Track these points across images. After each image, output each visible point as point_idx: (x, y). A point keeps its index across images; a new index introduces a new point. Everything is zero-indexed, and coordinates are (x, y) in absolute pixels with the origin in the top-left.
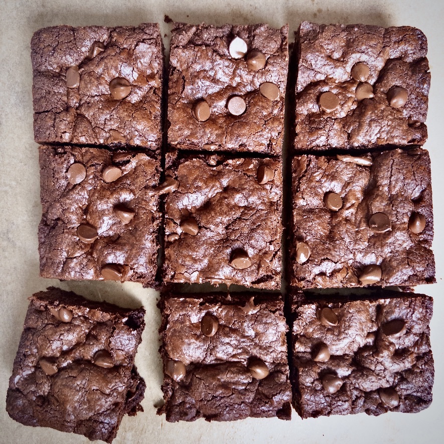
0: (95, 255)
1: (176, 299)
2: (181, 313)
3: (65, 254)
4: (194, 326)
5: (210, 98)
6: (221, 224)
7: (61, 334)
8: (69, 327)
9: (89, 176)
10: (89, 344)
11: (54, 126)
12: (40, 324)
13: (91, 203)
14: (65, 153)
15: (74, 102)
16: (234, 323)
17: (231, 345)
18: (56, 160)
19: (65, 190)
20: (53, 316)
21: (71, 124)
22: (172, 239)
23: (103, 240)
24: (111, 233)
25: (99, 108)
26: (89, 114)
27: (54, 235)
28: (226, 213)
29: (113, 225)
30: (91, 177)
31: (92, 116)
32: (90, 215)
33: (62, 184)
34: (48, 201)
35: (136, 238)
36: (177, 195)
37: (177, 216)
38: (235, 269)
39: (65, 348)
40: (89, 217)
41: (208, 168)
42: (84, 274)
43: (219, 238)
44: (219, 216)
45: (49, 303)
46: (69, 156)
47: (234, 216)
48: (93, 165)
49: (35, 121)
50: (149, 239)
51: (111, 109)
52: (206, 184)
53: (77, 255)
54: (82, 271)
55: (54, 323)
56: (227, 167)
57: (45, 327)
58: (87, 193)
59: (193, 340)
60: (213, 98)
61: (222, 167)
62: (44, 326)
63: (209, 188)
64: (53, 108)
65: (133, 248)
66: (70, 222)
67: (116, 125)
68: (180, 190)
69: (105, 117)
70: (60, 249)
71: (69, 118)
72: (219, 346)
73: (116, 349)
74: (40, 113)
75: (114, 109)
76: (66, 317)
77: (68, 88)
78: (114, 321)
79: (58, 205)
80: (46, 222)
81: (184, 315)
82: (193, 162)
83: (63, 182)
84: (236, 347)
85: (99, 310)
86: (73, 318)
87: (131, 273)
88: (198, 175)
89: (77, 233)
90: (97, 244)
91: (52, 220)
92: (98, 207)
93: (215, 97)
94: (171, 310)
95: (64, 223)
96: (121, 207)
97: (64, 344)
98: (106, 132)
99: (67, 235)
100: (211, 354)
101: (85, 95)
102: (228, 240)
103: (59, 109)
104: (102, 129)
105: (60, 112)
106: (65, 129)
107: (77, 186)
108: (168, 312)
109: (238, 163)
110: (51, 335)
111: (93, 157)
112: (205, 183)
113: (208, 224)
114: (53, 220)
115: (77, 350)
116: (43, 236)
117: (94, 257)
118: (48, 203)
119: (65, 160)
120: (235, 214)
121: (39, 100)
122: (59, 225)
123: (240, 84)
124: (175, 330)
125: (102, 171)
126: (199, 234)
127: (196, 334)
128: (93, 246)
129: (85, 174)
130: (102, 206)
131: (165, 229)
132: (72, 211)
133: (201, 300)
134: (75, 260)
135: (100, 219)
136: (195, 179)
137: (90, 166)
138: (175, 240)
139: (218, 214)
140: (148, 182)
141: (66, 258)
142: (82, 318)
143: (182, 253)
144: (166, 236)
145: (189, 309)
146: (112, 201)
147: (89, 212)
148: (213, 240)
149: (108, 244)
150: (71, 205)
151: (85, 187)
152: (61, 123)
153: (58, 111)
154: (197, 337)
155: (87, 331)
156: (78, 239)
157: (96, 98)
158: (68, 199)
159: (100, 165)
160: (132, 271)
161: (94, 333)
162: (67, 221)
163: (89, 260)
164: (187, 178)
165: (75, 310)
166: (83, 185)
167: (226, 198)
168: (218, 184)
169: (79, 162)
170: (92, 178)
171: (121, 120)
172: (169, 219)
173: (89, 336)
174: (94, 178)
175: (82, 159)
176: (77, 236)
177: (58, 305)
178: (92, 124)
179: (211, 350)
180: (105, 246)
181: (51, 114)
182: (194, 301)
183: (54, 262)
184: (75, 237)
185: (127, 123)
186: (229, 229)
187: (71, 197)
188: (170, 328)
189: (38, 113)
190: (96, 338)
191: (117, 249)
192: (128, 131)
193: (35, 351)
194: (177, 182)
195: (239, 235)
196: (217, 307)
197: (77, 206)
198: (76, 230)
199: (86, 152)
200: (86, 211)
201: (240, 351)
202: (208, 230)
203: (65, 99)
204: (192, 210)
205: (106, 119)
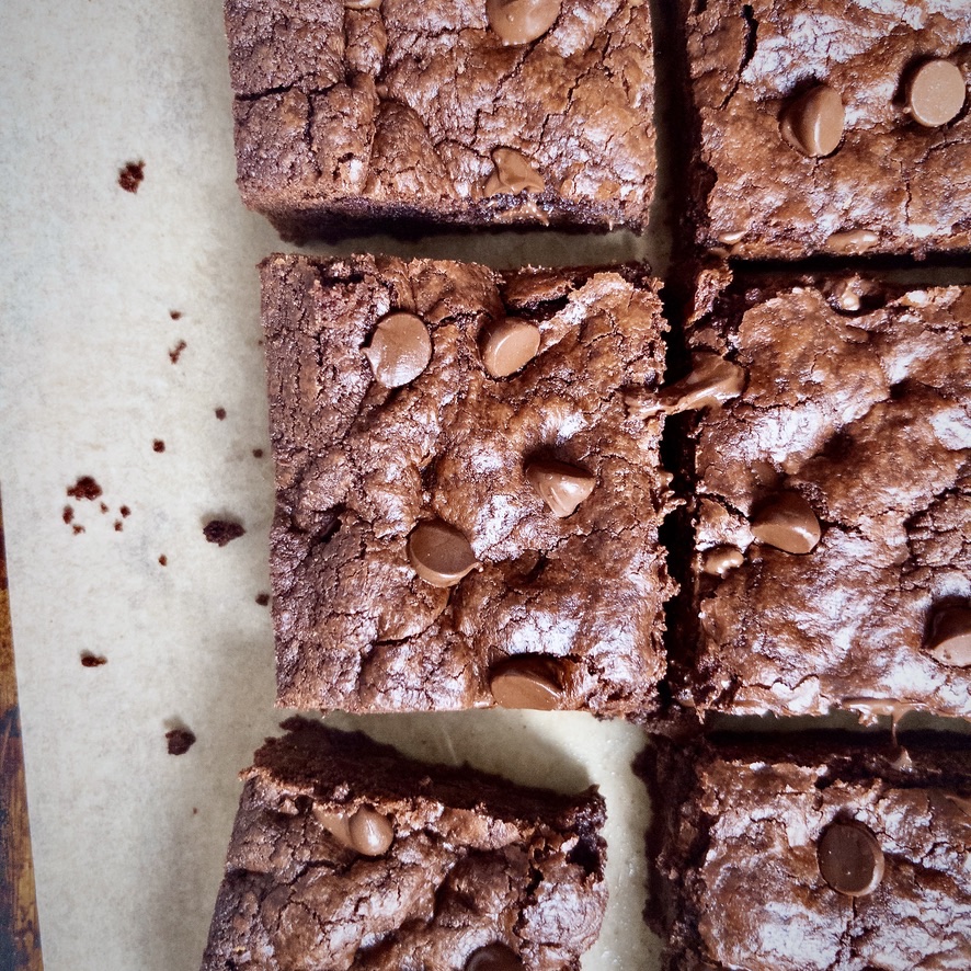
0: (467, 627)
1: (737, 763)
2: (758, 814)
3: (370, 630)
4: (796, 857)
5: (844, 75)
6: (890, 513)
7: (361, 900)
8: (385, 874)
9: (441, 358)
10: (449, 927)
11: (308, 137)
12: (284, 861)
13: (449, 450)
14: (357, 278)
15: (368, 57)
16: (932, 852)
17: (922, 925)
18: (333, 303)
19: (361, 407)
20: (327, 834)
21: (366, 129)
22: (720, 567)
23: (491, 574)
24: (513, 549)
25: (457, 75)
26: (419, 97)
27: (328, 566)
28: (909, 476)
29: (521, 522)
30: (449, 360)
31: (431, 103)
32: (447, 491)
33: (349, 390)
34: (303, 449)
35: (602, 565)
36: (738, 414)
37: (740, 488)
38: (942, 667)
39: (368, 940)
40: (440, 498)
41: (836, 320)
42: (433, 696)
43: (884, 561)
44: (887, 485)
45: (315, 794)
46: (372, 290)
47: (935, 485)
48: (452, 320)
49: (242, 123)
50: (646, 565)
51: (495, 74)
52: (837, 375)
53: (412, 629)
54: (428, 686)
55: (334, 860)
56: (904, 318)
57: (303, 873)
58: (438, 416)
59: (797, 908)
60: (855, 73)
61: (884, 315)
62: (299, 869)
63: (849, 390)
64: (301, 78)
65: (596, 599)
66: (380, 518)
67: (515, 131)
68: (750, 397)
69: (479, 104)
70: (352, 612)
71: (360, 107)
72: (884, 929)
73: (541, 944)
74: (255, 97)
75: (506, 78)
76: (374, 839)
77: (346, 8)
78: (533, 849)
79: (342, 460)
80: (293, 518)
81: (769, 820)
82: (794, 301)
83: (354, 381)
84: (939, 933)
85: (484, 813)
86: (395, 840)
87: (590, 683)
88: (811, 344)
89: (409, 555)
90: (473, 590)
91: (315, 512)
92: (476, 462)
93: (860, 68)
94: (722, 803)
95: (363, 522)
96: (546, 459)
97: (368, 929)
98: (480, 157)
99: (374, 564)
100: (854, 954)
101: (404, 31)
102: (918, 568)
103: (324, 77)
104: (467, 148)
105: (330, 89)
106: (350, 145)
107: (404, 394)
108: (713, 810)
109: (939, 301)
110: (329, 902)
111: (452, 291)
112: (836, 370)
113: (854, 513)
114: (320, 512)
115: (405, 948)
116: (287, 569)
117: (462, 635)
118: (302, 457)
119: (360, 303)
120: (937, 479)
121: (253, 51)
122: (346, 529)
123: (936, 20)
124: (734, 870)
125: (482, 340)
126: (820, 550)
127: (804, 886)
128: (458, 597)
129: (427, 347)
130: (487, 458)
131: (694, 532)
132: (390, 478)
133: (822, 770)
134: (405, 648)
135: (480, 503)
136: (803, 359)
137: (444, 323)
138: (732, 571)
139: (885, 480)
140: (631, 369)
141: (373, 643)
142: (423, 839)
143: (762, 616)
144: (699, 557)
145: (784, 800)
146: (518, 439)
147: (441, 480)
148: (867, 568)
149: (509, 590)
150: (387, 459)
151: (429, 395)
152: (334, 124)
153: (322, 85)
154: (810, 897)
155: (438, 880)
156: (412, 574)
157: (444, 39)
158: (376, 438)
159: (474, 316)
160: (596, 677)
161: (463, 886)
162: (373, 515)
163: (449, 647)
164: (775, 356)
165: (402, 814)
166: (422, 388)
167: (906, 422)
168: (874, 374)
169: (404, 309)
170: (451, 365)
171: (533, 116)
172: (710, 496)
173: (444, 898)
174: (457, 363)
175: (414, 297)
176: (411, 564)
177: (349, 799)
178: (432, 130)
179: (857, 941)
180: (503, 597)
181: (297, 98)
182: (797, 774)
183: (331, 659)
184: (404, 569)
185: (552, 123)
186: (921, 530)
187: (387, 431)
188: (717, 864)
189: (248, 98)
190: (469, 904)
191: (541, 607)
192: (553, 151)
193: (268, 950)
194: (735, 370)
195: (957, 550)
196: (872, 794)
197: (405, 464)
198: (405, 542)
199: (423, 273)
200: (431, 475)
201: (949, 945)
202: (853, 534)
203: (338, 44)
204: (790, 464)
205: (479, 111)
